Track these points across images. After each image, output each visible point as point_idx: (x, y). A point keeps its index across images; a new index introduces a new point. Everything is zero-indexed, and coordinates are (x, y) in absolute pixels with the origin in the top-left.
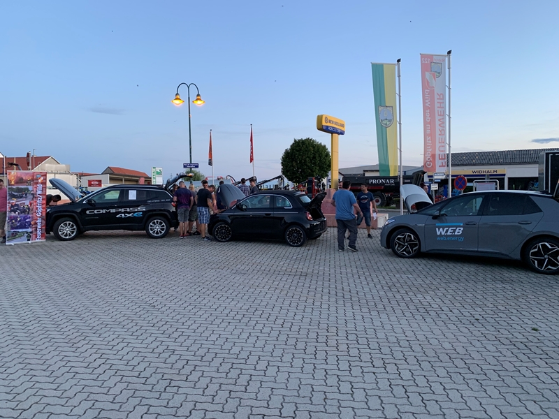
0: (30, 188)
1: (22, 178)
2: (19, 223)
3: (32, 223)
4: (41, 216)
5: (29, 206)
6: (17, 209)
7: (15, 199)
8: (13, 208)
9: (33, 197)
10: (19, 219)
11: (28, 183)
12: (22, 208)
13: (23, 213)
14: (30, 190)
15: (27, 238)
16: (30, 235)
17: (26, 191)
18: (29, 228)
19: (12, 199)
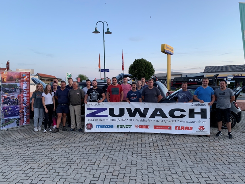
1: (12, 77)
2: (11, 112)
3: (20, 111)
4: (27, 105)
5: (18, 98)
6: (9, 101)
7: (7, 94)
8: (5, 101)
9: (21, 92)
10: (10, 109)
11: (16, 81)
12: (12, 101)
13: (13, 104)
14: (18, 86)
15: (17, 123)
16: (19, 121)
17: (15, 87)
18: (18, 116)
19: (5, 93)
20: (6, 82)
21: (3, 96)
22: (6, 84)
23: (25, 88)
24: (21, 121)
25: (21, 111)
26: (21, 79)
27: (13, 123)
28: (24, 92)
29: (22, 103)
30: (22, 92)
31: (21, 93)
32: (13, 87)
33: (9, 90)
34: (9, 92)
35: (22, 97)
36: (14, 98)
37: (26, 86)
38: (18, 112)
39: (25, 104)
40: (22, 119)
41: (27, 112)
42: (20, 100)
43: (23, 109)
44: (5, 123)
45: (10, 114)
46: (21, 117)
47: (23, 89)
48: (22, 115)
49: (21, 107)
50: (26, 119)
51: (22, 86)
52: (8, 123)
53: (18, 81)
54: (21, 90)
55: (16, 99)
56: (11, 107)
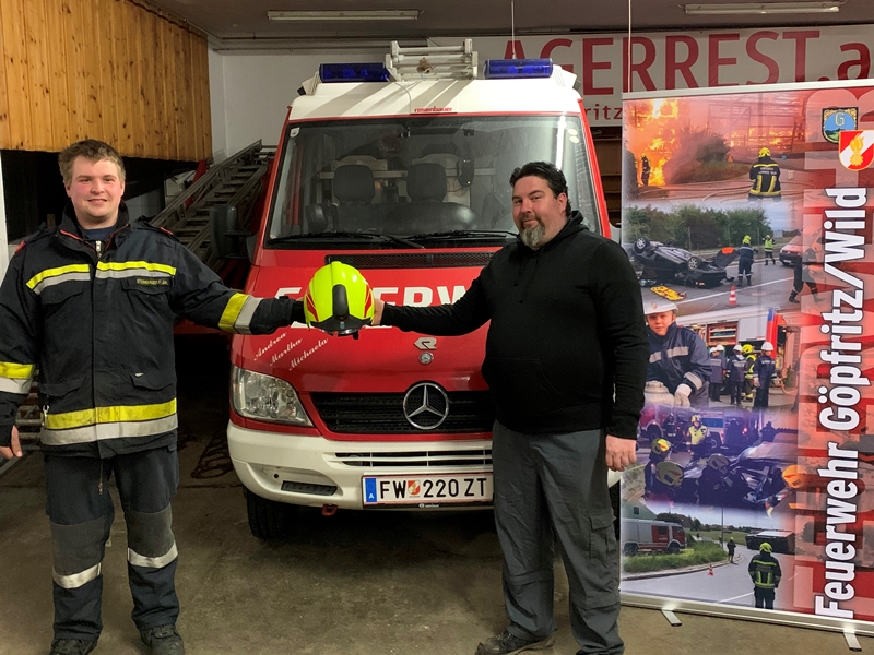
0: (777, 213)
1: (720, 143)
2: (703, 462)
3: (790, 474)
4: (861, 429)
5: (768, 347)
6: (688, 364)
8: (659, 356)
9: (798, 284)
10: (696, 436)
11: (760, 177)
12: (717, 362)
13: (724, 394)
14: (771, 233)
15: (754, 578)
16: (773, 560)
17: (747, 239)
18: (770, 510)
19: (655, 289)
20: (661, 194)
22: (667, 207)
23: (847, 247)
24: (795, 575)
25: (800, 469)
26: (812, 162)
27: (721, 570)
28: (839, 296)
29: (814, 399)
30: (814, 288)
31: (806, 299)
32: (727, 235)
33: (693, 265)
34: (691, 284)
35: (807, 334)
36: (734, 339)
37: (857, 232)
38: (765, 472)
39: (841, 416)
40: (802, 553)
41: (859, 492)
42: (789, 362)
43: (821, 460)
44: (655, 545)
45: (692, 480)
46: (793, 534)
47: (822, 264)
48: (811, 519)
49: (796, 432)
50: (850, 568)
51: (815, 234)
52: (678, 552)
53: (777, 183)
54: (798, 273)
55: (749, 348)
56: (704, 422)
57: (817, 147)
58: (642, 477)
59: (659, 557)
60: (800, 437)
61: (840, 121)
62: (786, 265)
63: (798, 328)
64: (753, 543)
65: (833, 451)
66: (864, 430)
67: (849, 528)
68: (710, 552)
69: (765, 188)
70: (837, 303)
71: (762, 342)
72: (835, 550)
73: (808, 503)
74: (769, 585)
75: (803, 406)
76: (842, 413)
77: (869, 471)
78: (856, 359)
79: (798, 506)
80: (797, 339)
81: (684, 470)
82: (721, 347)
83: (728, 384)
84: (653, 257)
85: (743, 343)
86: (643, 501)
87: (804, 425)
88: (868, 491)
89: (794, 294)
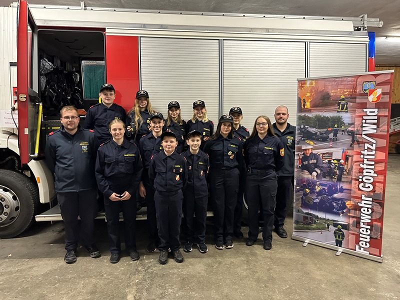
0: (346, 117)
1: (328, 94)
2: (320, 197)
3: (349, 204)
4: (374, 191)
5: (342, 161)
6: (316, 166)
7: (312, 143)
8: (307, 162)
9: (353, 141)
10: (318, 189)
11: (341, 105)
12: (325, 166)
13: (327, 176)
14: (344, 124)
15: (336, 236)
16: (342, 231)
17: (336, 126)
18: (341, 215)
19: (306, 141)
20: (309, 111)
21: (300, 149)
22: (310, 115)
23: (370, 129)
24: (350, 238)
25: (352, 203)
26: (358, 101)
27: (325, 233)
28: (367, 145)
29: (358, 180)
30: (359, 143)
31: (356, 146)
32: (330, 124)
33: (318, 134)
34: (318, 140)
35: (355, 158)
36: (331, 158)
37: (374, 124)
38: (340, 202)
39: (367, 186)
40: (352, 230)
41: (372, 212)
42: (349, 167)
43: (359, 200)
44: (304, 222)
45: (316, 203)
46: (349, 224)
47: (361, 135)
48: (355, 219)
49: (351, 190)
50: (368, 237)
51: (359, 124)
52: (311, 225)
53: (347, 107)
54: (353, 137)
55: (336, 161)
56: (321, 184)
57: (361, 95)
58: (300, 200)
59: (305, 226)
60: (352, 192)
61: (369, 86)
62: (349, 135)
63: (353, 156)
64: (336, 225)
65: (363, 198)
66: (375, 191)
67: (368, 224)
68: (322, 226)
69: (342, 109)
70: (366, 148)
71: (340, 160)
72: (363, 231)
73: (354, 214)
74: (340, 239)
75: (353, 181)
76: (367, 185)
77: (376, 205)
78: (373, 167)
79: (351, 215)
80: (352, 159)
81: (314, 199)
82: (327, 161)
83: (328, 173)
84: (306, 131)
85: (334, 160)
86: (301, 208)
87: (353, 188)
88: (375, 212)
89: (352, 144)
